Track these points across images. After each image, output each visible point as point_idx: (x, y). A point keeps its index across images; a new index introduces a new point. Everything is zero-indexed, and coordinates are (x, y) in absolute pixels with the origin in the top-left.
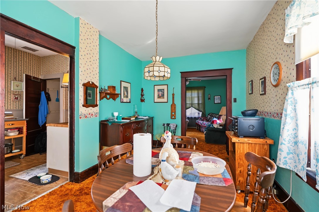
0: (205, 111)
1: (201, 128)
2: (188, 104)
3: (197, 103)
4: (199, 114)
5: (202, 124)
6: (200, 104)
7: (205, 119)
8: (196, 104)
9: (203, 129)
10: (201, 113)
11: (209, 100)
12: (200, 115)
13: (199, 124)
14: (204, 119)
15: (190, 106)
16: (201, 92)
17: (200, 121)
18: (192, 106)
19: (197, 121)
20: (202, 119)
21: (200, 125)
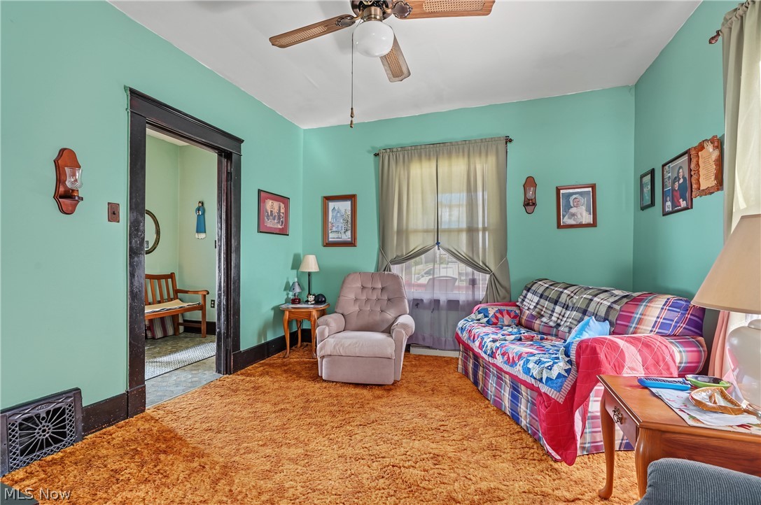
0: (504, 266)
1: (486, 375)
2: (416, 231)
3: (464, 225)
4: (473, 282)
5: (493, 355)
6: (477, 230)
7: (508, 313)
8: (460, 231)
9: (499, 385)
10: (483, 280)
11: (530, 208)
12: (481, 294)
13: (475, 346)
14: (501, 312)
15: (430, 241)
16: (485, 166)
17: (479, 330)
18: (438, 243)
19: (461, 324)
20: (492, 311)
21: (477, 357)
